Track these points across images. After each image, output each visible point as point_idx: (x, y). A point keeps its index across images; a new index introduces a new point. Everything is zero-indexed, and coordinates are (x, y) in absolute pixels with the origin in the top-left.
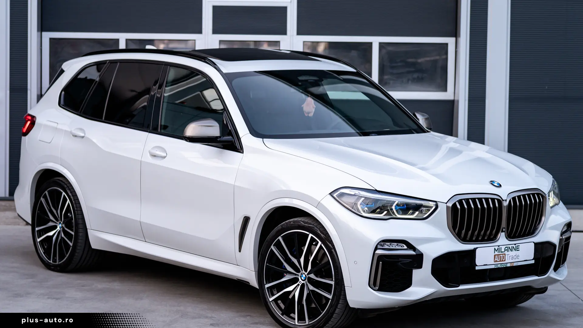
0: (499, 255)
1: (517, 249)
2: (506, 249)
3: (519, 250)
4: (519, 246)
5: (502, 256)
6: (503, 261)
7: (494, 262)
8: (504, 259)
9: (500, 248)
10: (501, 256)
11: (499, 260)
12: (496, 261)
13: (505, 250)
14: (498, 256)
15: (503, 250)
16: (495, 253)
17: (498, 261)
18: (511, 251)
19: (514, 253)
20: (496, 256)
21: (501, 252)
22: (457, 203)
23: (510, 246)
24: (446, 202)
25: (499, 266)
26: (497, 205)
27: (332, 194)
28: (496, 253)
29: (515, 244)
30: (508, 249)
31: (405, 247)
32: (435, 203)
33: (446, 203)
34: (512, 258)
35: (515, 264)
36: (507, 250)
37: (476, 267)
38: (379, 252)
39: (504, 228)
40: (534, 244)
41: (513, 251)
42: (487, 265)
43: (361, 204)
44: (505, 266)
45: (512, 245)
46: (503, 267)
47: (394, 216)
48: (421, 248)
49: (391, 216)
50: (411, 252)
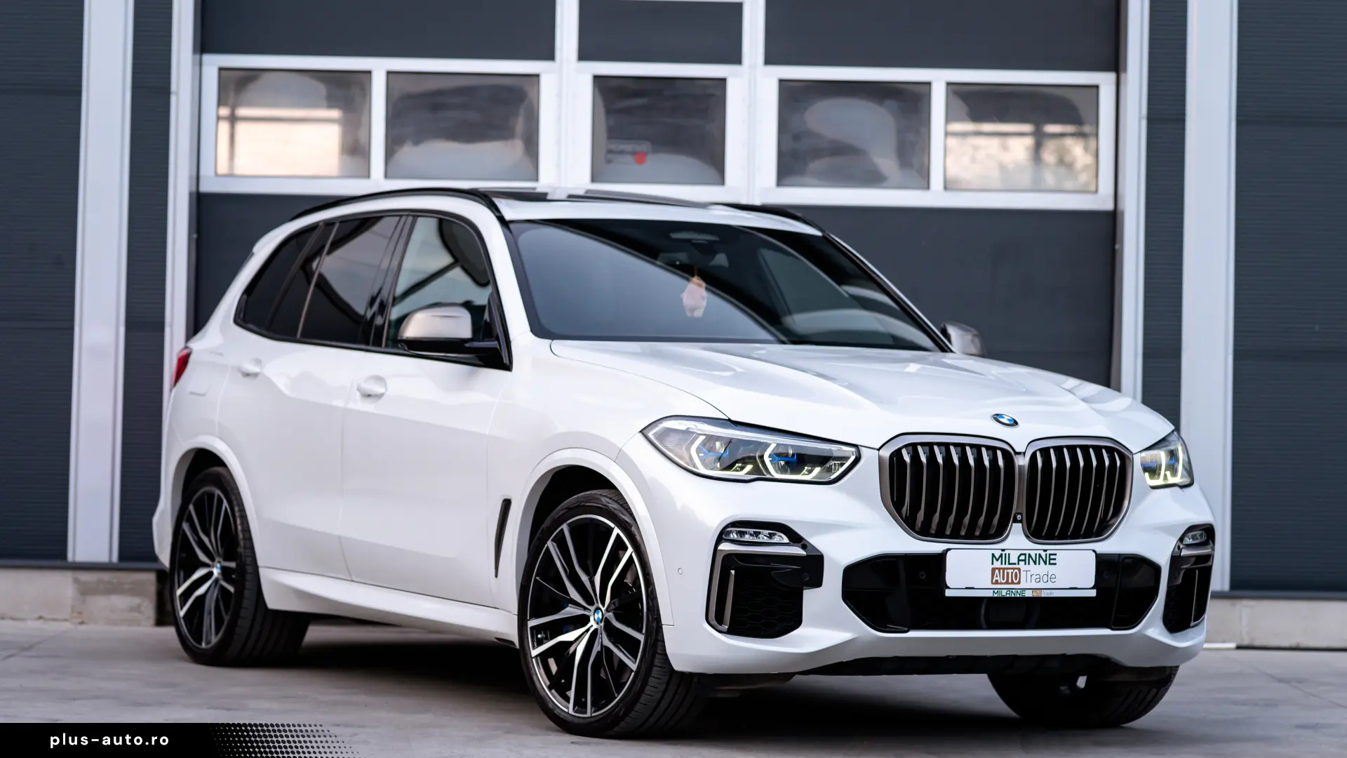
0: (1004, 569)
1: (1050, 560)
2: (1022, 557)
3: (1055, 564)
4: (1055, 555)
5: (1012, 573)
6: (1013, 583)
7: (992, 583)
10: (1008, 573)
11: (1003, 579)
12: (997, 582)
13: (1019, 560)
14: (1001, 571)
15: (1014, 559)
16: (993, 564)
17: (1001, 583)
18: (1035, 564)
19: (1042, 569)
20: (997, 571)
21: (1009, 564)
22: (904, 452)
24: (878, 447)
25: (1004, 593)
26: (1001, 462)
27: (645, 431)
28: (997, 564)
29: (1045, 551)
30: (1026, 558)
31: (786, 540)
32: (853, 449)
33: (879, 450)
34: (1038, 580)
35: (1044, 594)
36: (1025, 560)
37: (947, 591)
38: (725, 547)
39: (1021, 514)
41: (1039, 564)
43: (698, 450)
44: (1018, 596)
46: (1013, 596)
47: (768, 476)
48: (819, 542)
49: (760, 474)
50: (797, 551)
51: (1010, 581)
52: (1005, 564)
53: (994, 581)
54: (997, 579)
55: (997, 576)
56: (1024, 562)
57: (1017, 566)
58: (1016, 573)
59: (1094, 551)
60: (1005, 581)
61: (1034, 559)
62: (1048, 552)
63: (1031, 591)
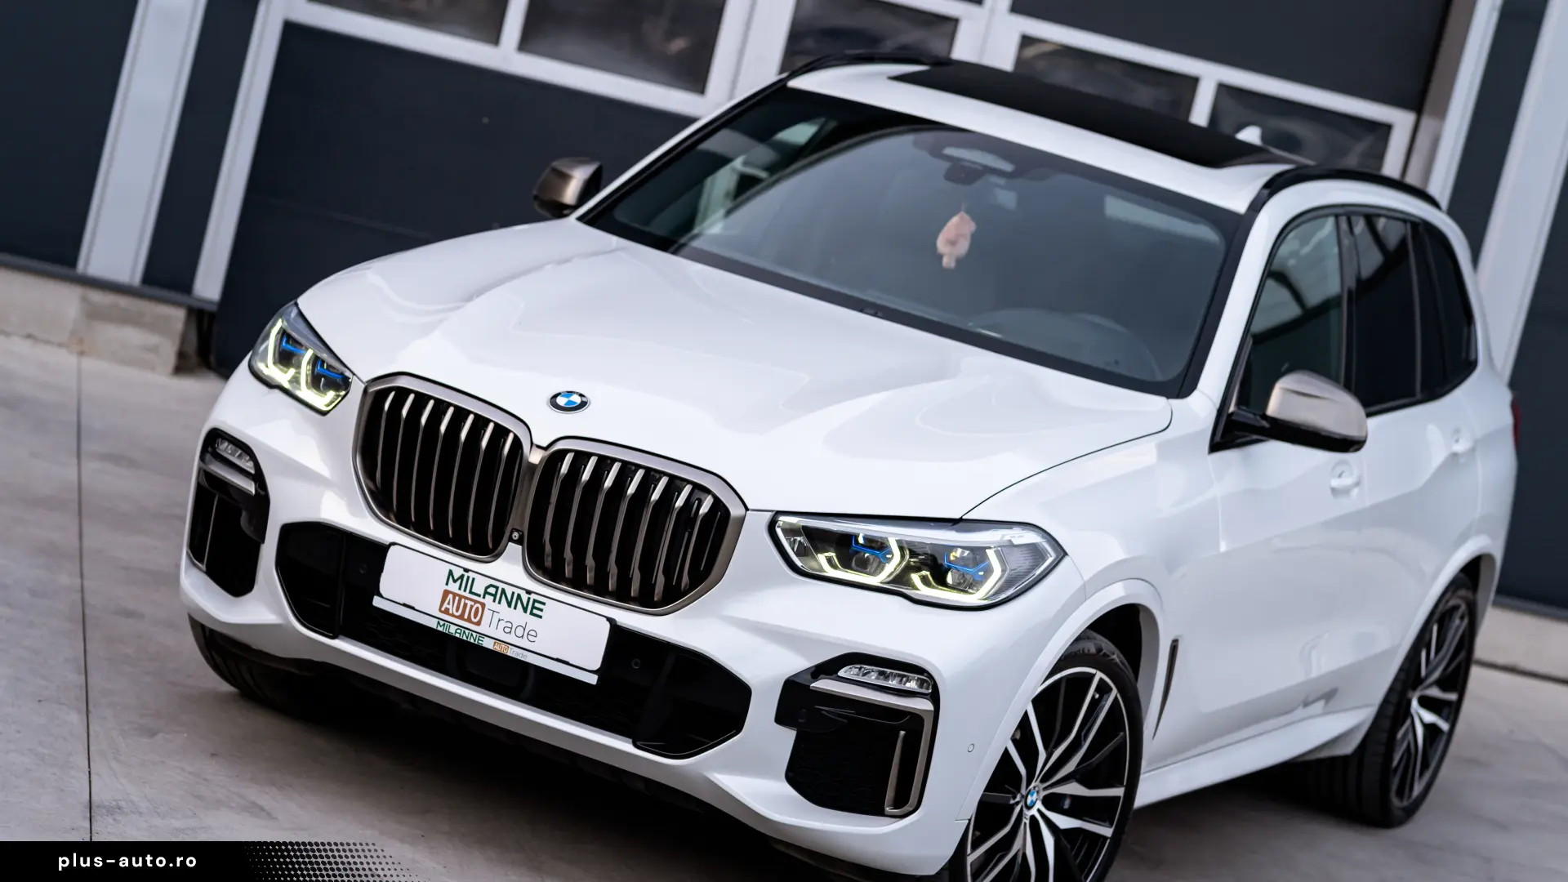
0: (461, 597)
1: (534, 608)
2: (492, 590)
3: (540, 617)
4: (544, 604)
5: (472, 607)
6: (469, 620)
7: (440, 610)
8: (475, 617)
9: (468, 577)
10: (465, 605)
11: (457, 611)
12: (446, 612)
13: (486, 593)
14: (457, 598)
15: (479, 588)
16: (447, 584)
17: (453, 615)
18: (509, 605)
19: (518, 616)
20: (451, 596)
21: (471, 592)
23: (509, 590)
25: (453, 629)
28: (453, 587)
29: (529, 592)
34: (507, 630)
35: (512, 652)
36: (495, 596)
40: (608, 625)
41: (515, 608)
42: (413, 608)
44: (472, 641)
45: (517, 591)
46: (465, 638)
51: (466, 617)
52: (465, 591)
53: (443, 609)
54: (448, 606)
55: (449, 604)
56: (492, 598)
57: (480, 599)
58: (477, 608)
59: (609, 620)
60: (458, 614)
61: (509, 598)
62: (533, 597)
63: (494, 641)
